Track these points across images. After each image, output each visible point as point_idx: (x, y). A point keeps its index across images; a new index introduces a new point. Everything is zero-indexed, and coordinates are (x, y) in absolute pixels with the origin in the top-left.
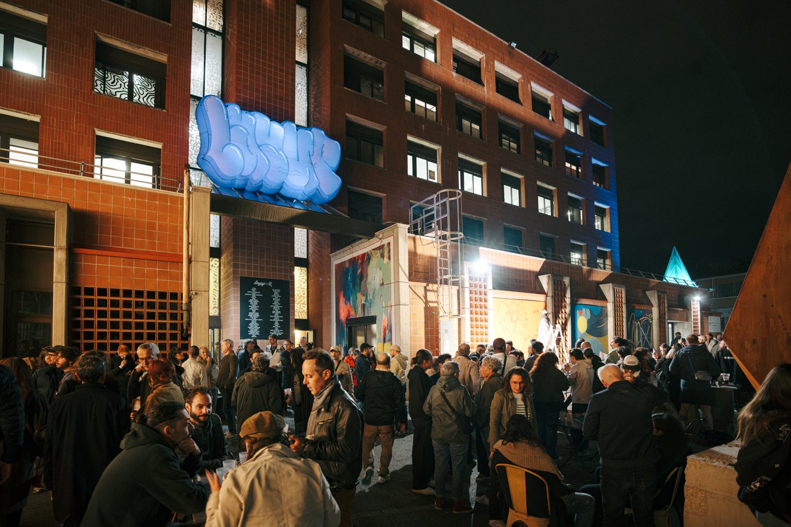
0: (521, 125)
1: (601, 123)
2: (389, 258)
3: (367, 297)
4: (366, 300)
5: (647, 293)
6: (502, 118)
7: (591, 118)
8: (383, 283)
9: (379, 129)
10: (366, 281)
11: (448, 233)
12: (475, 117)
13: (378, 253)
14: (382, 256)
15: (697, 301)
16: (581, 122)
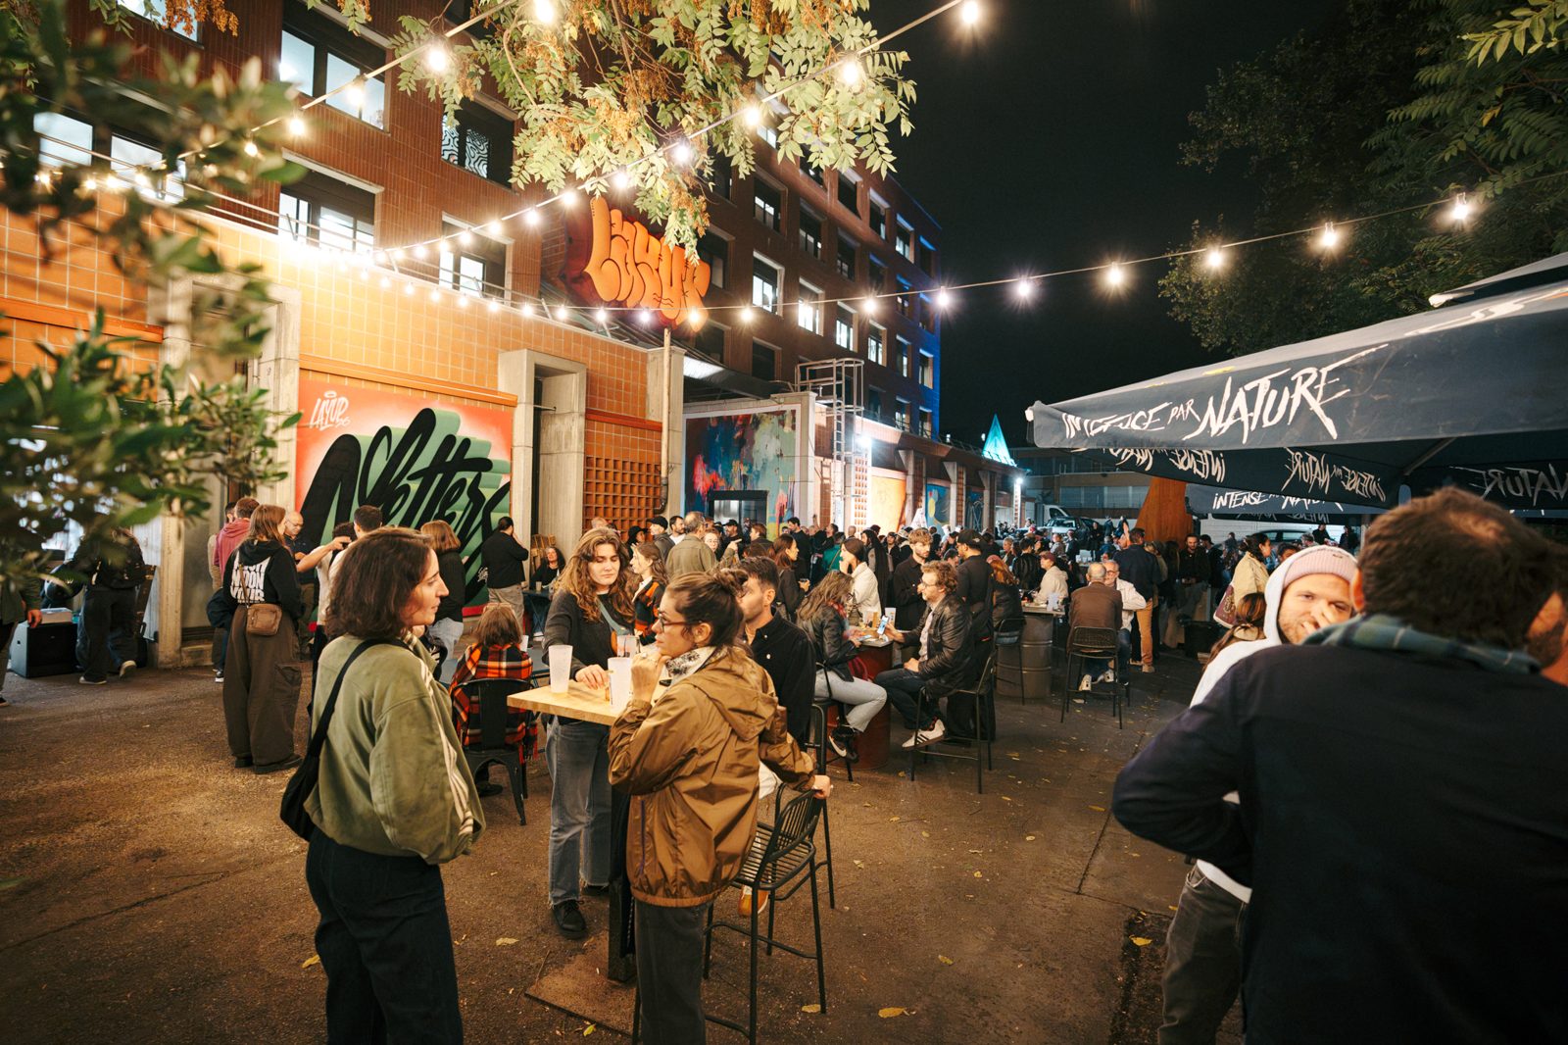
0: (858, 245)
1: (930, 247)
2: (793, 427)
3: (751, 467)
4: (750, 471)
5: (980, 473)
6: (841, 234)
7: (922, 240)
8: (781, 455)
9: (725, 238)
10: (751, 448)
11: (843, 403)
12: (814, 229)
13: (775, 419)
14: (782, 423)
15: (1019, 483)
16: (912, 244)
